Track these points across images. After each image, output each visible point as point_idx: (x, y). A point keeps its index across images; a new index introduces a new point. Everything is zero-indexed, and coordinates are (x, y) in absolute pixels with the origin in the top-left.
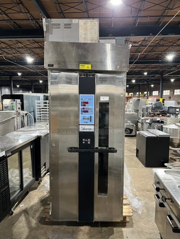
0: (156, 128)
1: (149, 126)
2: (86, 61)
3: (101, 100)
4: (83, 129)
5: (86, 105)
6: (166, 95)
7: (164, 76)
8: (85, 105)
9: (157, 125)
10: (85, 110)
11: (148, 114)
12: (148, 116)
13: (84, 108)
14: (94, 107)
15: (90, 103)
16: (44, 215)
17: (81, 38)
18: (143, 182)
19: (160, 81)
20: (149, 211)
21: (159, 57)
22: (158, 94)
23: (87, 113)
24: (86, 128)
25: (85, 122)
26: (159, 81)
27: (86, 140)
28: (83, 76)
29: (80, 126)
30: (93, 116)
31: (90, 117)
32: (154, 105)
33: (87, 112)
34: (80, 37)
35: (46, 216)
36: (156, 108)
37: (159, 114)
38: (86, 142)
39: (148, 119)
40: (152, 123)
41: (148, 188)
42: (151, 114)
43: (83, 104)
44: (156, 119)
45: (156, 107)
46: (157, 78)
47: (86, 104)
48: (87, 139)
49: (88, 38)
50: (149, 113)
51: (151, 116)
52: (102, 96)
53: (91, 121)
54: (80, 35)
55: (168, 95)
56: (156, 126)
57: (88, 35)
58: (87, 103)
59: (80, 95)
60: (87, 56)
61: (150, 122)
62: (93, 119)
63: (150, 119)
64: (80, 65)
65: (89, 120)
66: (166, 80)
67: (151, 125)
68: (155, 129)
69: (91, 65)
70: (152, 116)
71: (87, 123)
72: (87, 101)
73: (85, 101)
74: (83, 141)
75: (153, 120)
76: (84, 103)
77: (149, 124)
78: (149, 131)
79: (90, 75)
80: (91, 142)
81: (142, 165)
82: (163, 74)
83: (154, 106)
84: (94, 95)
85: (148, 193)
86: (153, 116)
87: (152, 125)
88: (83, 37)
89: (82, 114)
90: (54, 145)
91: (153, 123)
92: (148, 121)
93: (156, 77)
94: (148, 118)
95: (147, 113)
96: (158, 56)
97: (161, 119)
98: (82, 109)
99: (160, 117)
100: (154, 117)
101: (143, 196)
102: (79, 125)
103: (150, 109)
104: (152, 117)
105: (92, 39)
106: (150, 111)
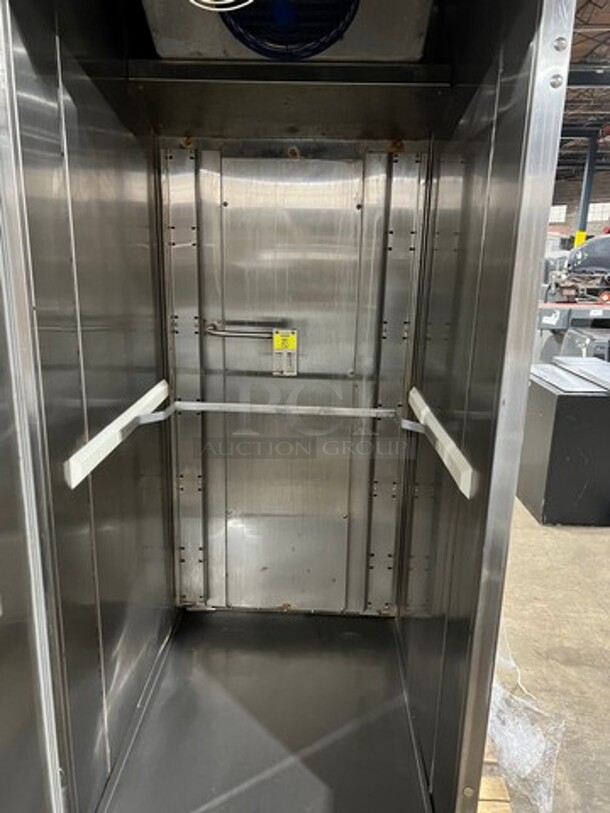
0: (584, 350)
1: (550, 337)
6: (597, 222)
7: (601, 141)
9: (593, 340)
11: (553, 288)
12: (550, 298)
18: (538, 605)
19: (584, 165)
20: (591, 795)
21: (598, 56)
22: (567, 218)
26: (579, 164)
32: (582, 250)
36: (587, 266)
37: (594, 292)
39: (550, 313)
40: (565, 331)
41: (567, 644)
42: (566, 292)
44: (588, 311)
45: (588, 258)
46: (570, 152)
50: (557, 285)
51: (565, 299)
55: (601, 222)
56: (588, 341)
61: (558, 323)
63: (562, 311)
66: (603, 160)
67: (562, 336)
68: (579, 354)
70: (568, 297)
75: (574, 316)
77: (553, 331)
78: (561, 362)
81: (527, 512)
82: (597, 132)
83: (579, 256)
85: (572, 672)
86: (570, 301)
87: (566, 335)
91: (571, 330)
92: (552, 321)
93: (571, 147)
94: (549, 306)
95: (547, 286)
96: (592, 51)
97: (604, 311)
99: (603, 303)
100: (575, 302)
101: (550, 690)
103: (561, 269)
104: (568, 302)
106: (564, 277)
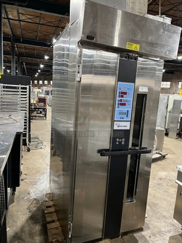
2: (135, 39)
3: (139, 91)
4: (118, 127)
5: (124, 97)
8: (122, 97)
10: (122, 102)
13: (121, 100)
14: (132, 99)
15: (128, 94)
16: (54, 239)
17: (128, 7)
23: (124, 106)
24: (121, 125)
25: (121, 118)
27: (120, 140)
28: (125, 59)
29: (115, 123)
30: (130, 110)
31: (126, 112)
33: (125, 104)
34: (127, 5)
35: (58, 239)
38: (120, 143)
43: (121, 95)
47: (124, 95)
48: (122, 139)
49: (136, 8)
52: (141, 86)
53: (127, 116)
54: (128, 3)
57: (136, 4)
58: (125, 93)
59: (119, 83)
60: (136, 32)
62: (130, 114)
64: (128, 43)
65: (126, 115)
69: (139, 45)
71: (123, 118)
72: (126, 91)
73: (123, 91)
74: (116, 142)
76: (122, 93)
79: (132, 59)
80: (125, 142)
84: (133, 84)
88: (131, 6)
89: (118, 107)
90: (81, 148)
98: (119, 101)
102: (114, 121)
105: (140, 12)
